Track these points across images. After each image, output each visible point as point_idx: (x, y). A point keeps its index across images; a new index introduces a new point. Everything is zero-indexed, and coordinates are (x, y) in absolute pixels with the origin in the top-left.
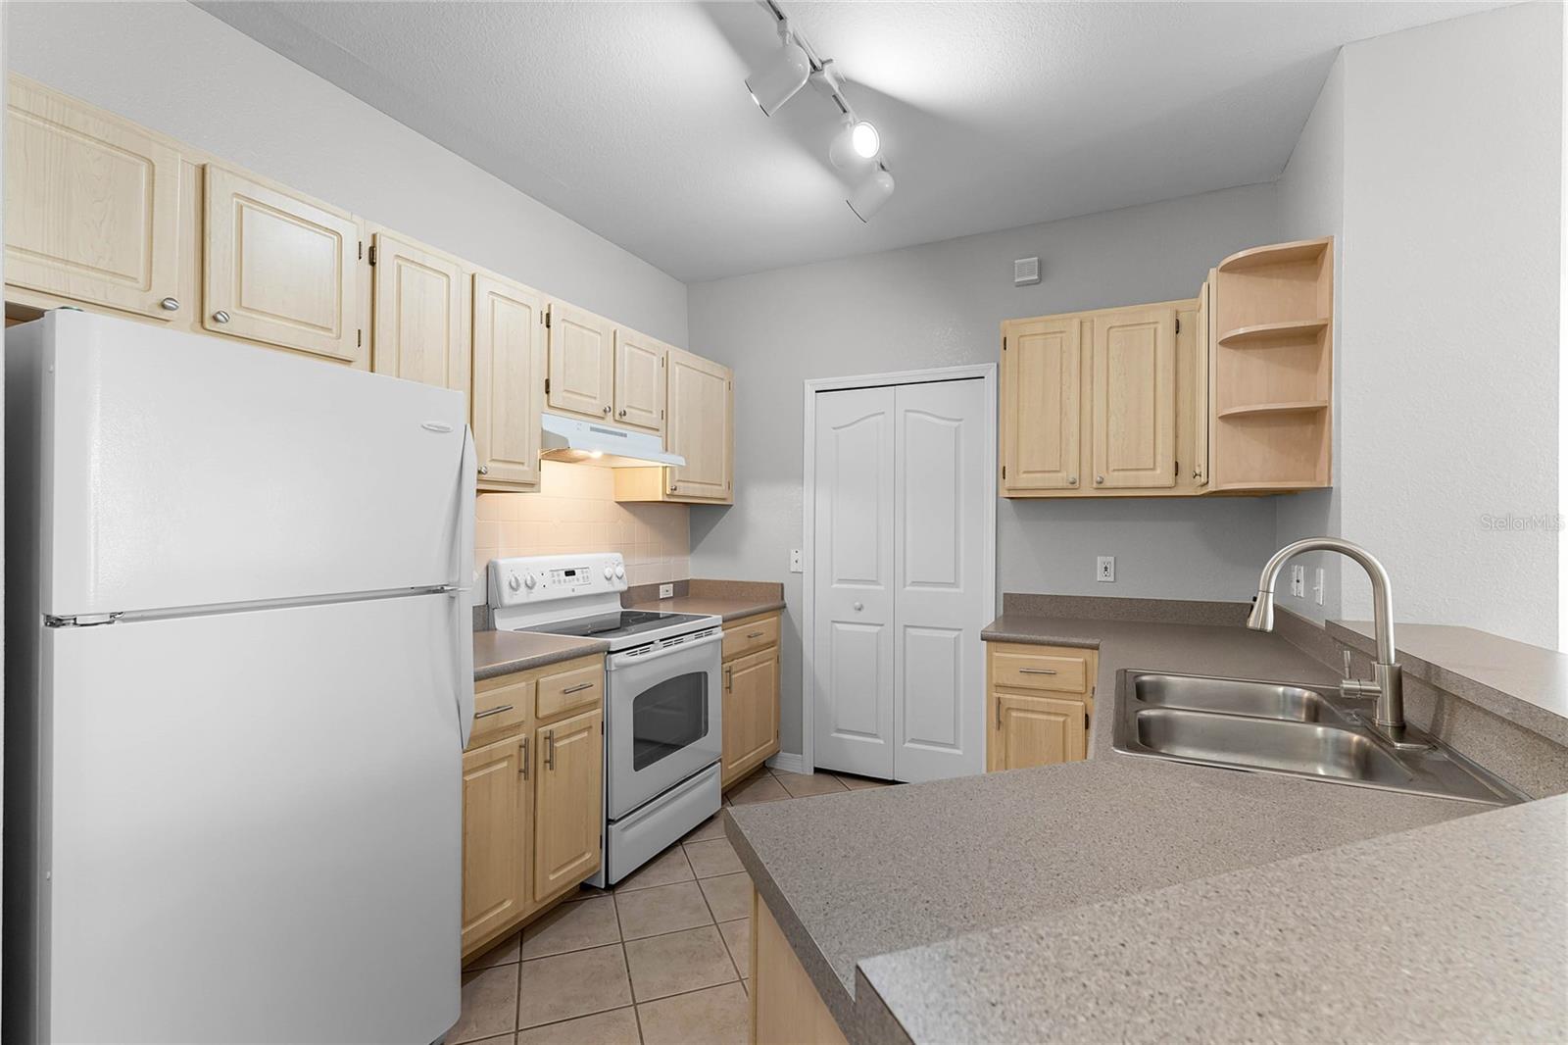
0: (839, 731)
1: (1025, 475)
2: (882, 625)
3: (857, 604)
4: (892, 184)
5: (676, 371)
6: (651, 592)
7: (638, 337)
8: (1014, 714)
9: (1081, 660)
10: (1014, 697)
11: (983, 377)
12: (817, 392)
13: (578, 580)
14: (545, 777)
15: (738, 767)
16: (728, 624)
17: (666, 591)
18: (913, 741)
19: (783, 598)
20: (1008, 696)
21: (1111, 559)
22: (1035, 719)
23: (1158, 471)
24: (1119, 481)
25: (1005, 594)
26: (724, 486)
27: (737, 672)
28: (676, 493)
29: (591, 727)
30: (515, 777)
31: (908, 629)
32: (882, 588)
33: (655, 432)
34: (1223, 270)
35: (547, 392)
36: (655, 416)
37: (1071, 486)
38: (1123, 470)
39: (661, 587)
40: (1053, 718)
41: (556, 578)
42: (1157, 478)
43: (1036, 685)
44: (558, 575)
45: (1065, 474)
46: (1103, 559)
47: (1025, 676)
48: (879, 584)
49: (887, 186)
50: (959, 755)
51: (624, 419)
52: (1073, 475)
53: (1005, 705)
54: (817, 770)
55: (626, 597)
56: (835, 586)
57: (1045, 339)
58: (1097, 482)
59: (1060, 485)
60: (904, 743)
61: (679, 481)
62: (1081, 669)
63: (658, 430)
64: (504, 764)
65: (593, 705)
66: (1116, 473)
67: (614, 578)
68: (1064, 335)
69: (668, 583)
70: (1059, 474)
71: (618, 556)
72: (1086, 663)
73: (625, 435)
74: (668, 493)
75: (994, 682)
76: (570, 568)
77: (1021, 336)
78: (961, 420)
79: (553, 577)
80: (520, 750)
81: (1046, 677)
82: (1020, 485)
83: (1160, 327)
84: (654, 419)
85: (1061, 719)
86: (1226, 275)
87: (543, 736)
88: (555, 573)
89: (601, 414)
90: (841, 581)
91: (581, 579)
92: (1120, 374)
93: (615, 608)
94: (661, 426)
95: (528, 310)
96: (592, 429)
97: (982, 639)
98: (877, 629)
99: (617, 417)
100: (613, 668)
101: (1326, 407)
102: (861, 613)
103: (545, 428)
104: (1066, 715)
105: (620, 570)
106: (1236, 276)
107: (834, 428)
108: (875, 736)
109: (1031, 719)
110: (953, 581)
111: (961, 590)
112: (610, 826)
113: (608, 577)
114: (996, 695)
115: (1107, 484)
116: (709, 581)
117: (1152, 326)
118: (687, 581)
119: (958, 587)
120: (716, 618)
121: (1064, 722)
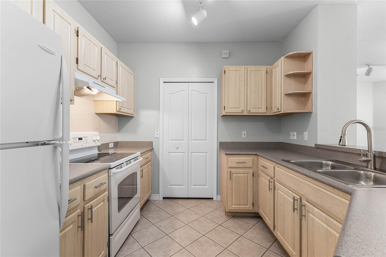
0: (171, 185)
1: (230, 109)
2: (184, 153)
3: (177, 147)
4: (207, 14)
5: (120, 68)
6: (106, 146)
7: (109, 53)
8: (234, 175)
9: (252, 158)
10: (234, 170)
11: (213, 82)
12: (164, 82)
13: (83, 142)
14: (88, 226)
15: (143, 202)
16: (142, 154)
17: (111, 145)
18: (194, 185)
19: (152, 146)
20: (233, 170)
21: (246, 132)
22: (240, 176)
23: (263, 109)
24: (254, 111)
25: (220, 142)
26: (133, 110)
27: (144, 170)
28: (120, 111)
29: (104, 200)
30: (76, 230)
31: (192, 153)
32: (184, 142)
33: (114, 88)
34: (286, 57)
35: (77, 63)
36: (114, 82)
37: (242, 112)
38: (254, 108)
39: (110, 144)
40: (245, 175)
41: (75, 141)
42: (262, 110)
43: (240, 166)
44: (76, 140)
45: (241, 109)
46: (244, 132)
47: (237, 164)
48: (184, 141)
49: (205, 15)
50: (207, 188)
51: (105, 81)
52: (242, 109)
53: (232, 172)
54: (164, 198)
55: (99, 148)
56: (169, 141)
57: (236, 72)
58: (249, 111)
59: (239, 111)
60: (191, 186)
61: (121, 106)
62: (252, 161)
63: (114, 87)
64: (72, 226)
65: (104, 191)
66: (253, 109)
67: (96, 141)
68: (240, 71)
69: (112, 143)
70: (239, 109)
71: (97, 133)
72: (253, 159)
73: (105, 87)
74: (117, 110)
75: (229, 166)
76: (80, 137)
77: (229, 70)
78: (207, 94)
79: (74, 140)
80: (78, 218)
81: (243, 164)
82: (229, 111)
83: (263, 72)
84: (113, 83)
85: (247, 175)
86: (286, 58)
87: (87, 208)
88: (75, 139)
89: (97, 77)
90: (171, 140)
91: (85, 141)
92: (254, 83)
93: (96, 152)
94: (116, 87)
95: (70, 26)
96: (94, 82)
97: (225, 155)
98: (183, 154)
99: (102, 80)
100: (112, 175)
101: (311, 92)
102: (178, 149)
103: (76, 77)
104: (248, 174)
105: (98, 138)
106: (288, 59)
107: (169, 94)
108: (182, 185)
109: (239, 176)
110: (205, 139)
111: (208, 141)
112: (110, 237)
113: (94, 140)
114: (229, 170)
115: (251, 112)
116: (126, 142)
117: (261, 71)
118: (117, 142)
119: (207, 141)
120: (138, 153)
121: (248, 176)
